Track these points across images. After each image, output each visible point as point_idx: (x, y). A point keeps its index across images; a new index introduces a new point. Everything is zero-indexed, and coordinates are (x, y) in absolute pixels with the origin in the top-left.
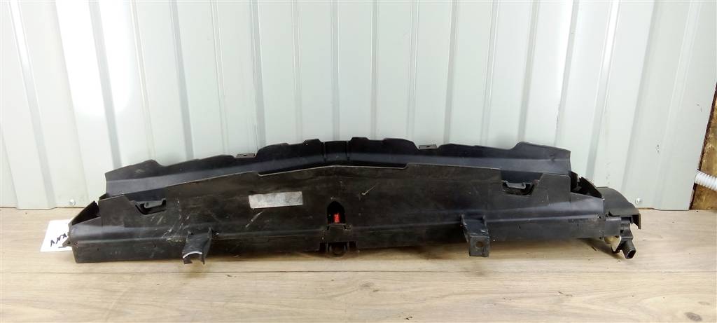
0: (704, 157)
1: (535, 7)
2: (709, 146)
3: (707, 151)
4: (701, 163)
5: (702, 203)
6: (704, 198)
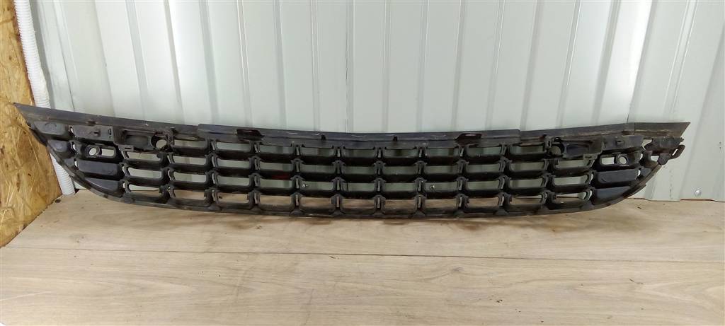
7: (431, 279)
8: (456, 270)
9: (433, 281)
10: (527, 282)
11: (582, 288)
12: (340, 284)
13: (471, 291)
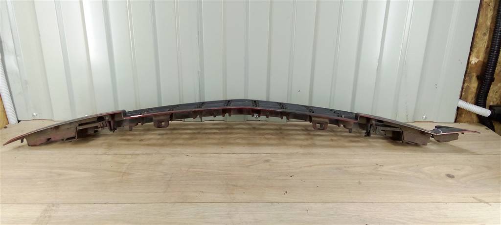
0: (463, 91)
1: (365, 4)
2: (466, 84)
3: (465, 87)
4: (461, 95)
5: (462, 119)
6: (463, 116)
7: (250, 166)
8: (267, 161)
9: (251, 167)
10: (311, 166)
11: (345, 169)
12: (191, 170)
13: (274, 171)
